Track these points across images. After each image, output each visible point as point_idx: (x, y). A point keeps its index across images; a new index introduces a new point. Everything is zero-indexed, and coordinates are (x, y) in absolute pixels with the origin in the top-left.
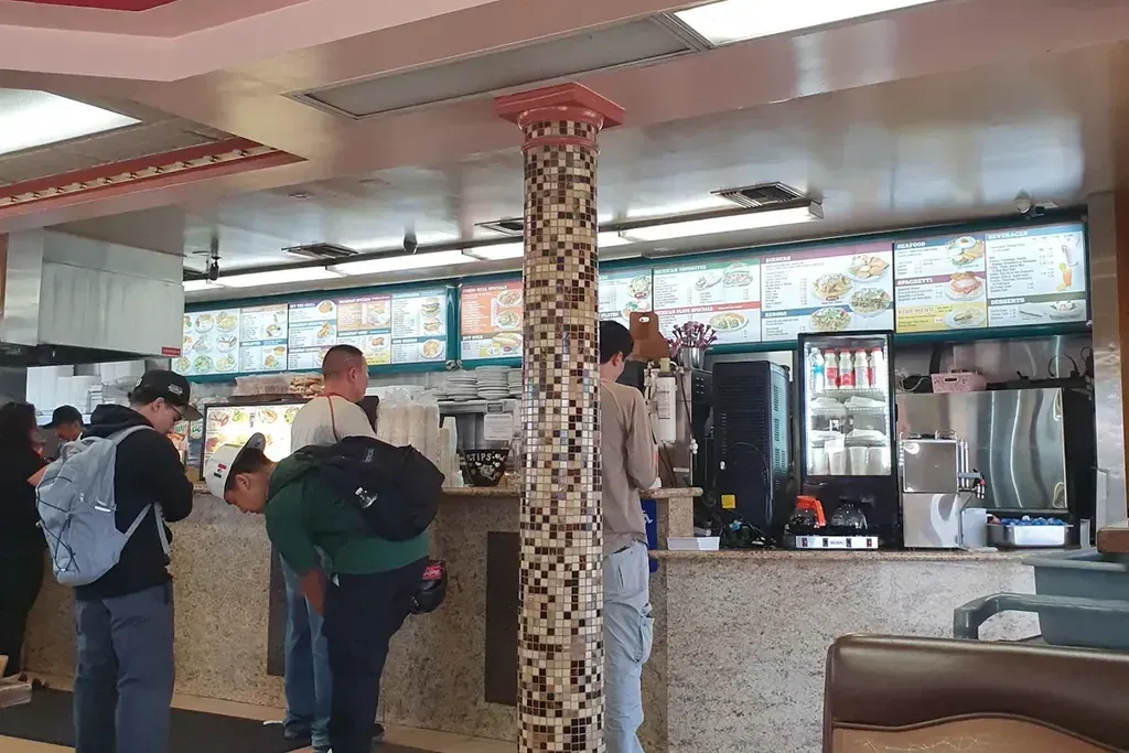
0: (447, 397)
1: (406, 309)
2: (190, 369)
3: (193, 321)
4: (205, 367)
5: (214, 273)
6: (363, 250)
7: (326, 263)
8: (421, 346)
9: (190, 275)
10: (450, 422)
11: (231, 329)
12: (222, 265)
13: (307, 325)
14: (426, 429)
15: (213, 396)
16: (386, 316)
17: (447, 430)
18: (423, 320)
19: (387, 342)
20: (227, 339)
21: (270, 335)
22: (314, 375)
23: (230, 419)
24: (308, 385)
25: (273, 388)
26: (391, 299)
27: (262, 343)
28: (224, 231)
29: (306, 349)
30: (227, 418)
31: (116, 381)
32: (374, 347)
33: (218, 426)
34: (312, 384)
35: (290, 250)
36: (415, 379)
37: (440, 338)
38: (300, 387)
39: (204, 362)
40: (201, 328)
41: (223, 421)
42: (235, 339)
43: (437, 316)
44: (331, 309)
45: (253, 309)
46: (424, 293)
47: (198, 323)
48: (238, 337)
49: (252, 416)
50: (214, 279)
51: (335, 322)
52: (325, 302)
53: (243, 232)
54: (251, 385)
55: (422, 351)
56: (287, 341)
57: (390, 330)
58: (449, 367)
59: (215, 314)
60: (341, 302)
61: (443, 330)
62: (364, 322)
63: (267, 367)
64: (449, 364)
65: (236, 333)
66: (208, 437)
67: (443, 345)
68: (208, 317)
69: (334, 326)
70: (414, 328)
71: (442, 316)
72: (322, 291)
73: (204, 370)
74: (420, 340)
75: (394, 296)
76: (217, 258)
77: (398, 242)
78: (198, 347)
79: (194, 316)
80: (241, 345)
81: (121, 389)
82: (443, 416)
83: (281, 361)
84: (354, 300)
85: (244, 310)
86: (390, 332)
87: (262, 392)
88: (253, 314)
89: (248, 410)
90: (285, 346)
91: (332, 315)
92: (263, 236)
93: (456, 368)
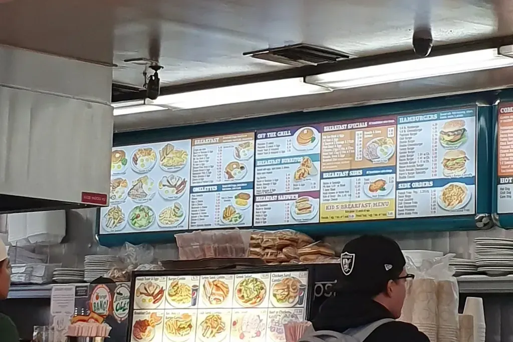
0: (475, 270)
1: (416, 139)
2: (123, 223)
3: (129, 157)
4: (143, 222)
5: (153, 89)
6: (355, 53)
7: (305, 73)
8: (439, 191)
9: (122, 93)
10: (475, 306)
11: (178, 168)
12: (165, 77)
13: (281, 162)
14: (438, 315)
15: (154, 261)
16: (390, 149)
17: (470, 318)
18: (444, 153)
19: (390, 186)
20: (173, 182)
21: (231, 176)
22: (289, 234)
23: (166, 293)
24: (280, 248)
25: (225, 250)
26: (396, 123)
27: (220, 188)
28: (167, 28)
29: (277, 197)
30: (161, 291)
31: (27, 240)
32: (371, 194)
33: (149, 303)
34: (286, 246)
35: (256, 54)
36: (430, 241)
37: (467, 181)
38: (270, 251)
39: (142, 214)
40: (139, 167)
41: (157, 296)
42: (184, 182)
43: (463, 149)
44: (313, 139)
45: (208, 140)
46: (443, 114)
47: (135, 160)
48: (187, 179)
49: (195, 290)
50: (154, 97)
51: (317, 157)
52: (305, 130)
53: (194, 31)
54: (196, 245)
55: (440, 201)
56: (252, 185)
57: (394, 169)
58: (480, 225)
59: (158, 147)
60: (326, 129)
61: (471, 169)
62: (358, 157)
63: (226, 222)
64: (481, 220)
65: (184, 175)
66: (136, 318)
67: (471, 191)
68: (148, 152)
69: (317, 164)
70: (430, 165)
71: (469, 147)
72: (301, 114)
73: (142, 226)
74: (439, 183)
75: (401, 120)
76: (157, 68)
77: (406, 40)
78: (136, 192)
79: (130, 150)
80: (191, 192)
81: (33, 251)
82: (463, 297)
83: (244, 213)
84: (344, 126)
85: (197, 141)
86: (395, 172)
87: (210, 255)
88: (208, 148)
89: (189, 281)
90: (250, 192)
91: (313, 148)
92: (219, 36)
93: (490, 226)
